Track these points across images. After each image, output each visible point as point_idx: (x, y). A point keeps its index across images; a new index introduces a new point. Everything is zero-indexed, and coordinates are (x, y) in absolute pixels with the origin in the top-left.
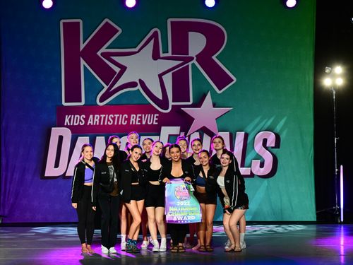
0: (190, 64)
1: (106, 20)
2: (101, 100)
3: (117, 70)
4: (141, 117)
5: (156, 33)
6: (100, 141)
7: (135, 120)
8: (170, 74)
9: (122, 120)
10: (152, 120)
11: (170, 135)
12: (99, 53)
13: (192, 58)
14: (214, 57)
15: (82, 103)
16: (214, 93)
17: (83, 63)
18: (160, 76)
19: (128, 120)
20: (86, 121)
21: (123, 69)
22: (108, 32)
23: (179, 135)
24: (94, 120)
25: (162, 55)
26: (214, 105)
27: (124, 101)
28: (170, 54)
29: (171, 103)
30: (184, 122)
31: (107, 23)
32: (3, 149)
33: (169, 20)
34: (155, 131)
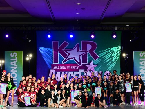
0: (87, 53)
1: (65, 41)
2: (63, 63)
3: (68, 54)
4: (74, 67)
5: (78, 44)
6: (63, 73)
7: (72, 68)
8: (82, 56)
9: (69, 68)
10: (77, 68)
11: (82, 72)
12: (63, 50)
13: (88, 51)
14: (94, 51)
15: (58, 63)
18: (79, 56)
19: (71, 68)
20: (59, 68)
22: (65, 44)
23: (84, 72)
24: (61, 68)
25: (80, 50)
26: (94, 64)
27: (70, 63)
28: (82, 50)
29: (82, 63)
31: (65, 42)
33: (82, 41)
34: (78, 71)
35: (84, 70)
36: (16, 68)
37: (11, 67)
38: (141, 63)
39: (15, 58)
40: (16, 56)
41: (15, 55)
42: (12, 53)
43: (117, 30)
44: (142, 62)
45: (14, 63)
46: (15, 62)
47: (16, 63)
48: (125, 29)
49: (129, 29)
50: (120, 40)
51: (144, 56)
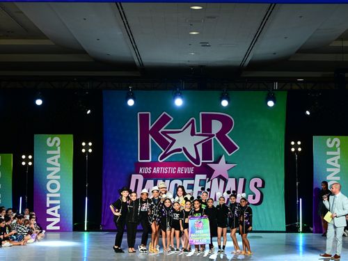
0: (213, 138)
1: (164, 113)
2: (161, 159)
3: (170, 141)
5: (193, 120)
7: (180, 170)
8: (201, 144)
9: (172, 170)
12: (160, 132)
13: (214, 135)
14: (226, 135)
15: (150, 160)
16: (226, 155)
17: (150, 137)
18: (195, 145)
19: (176, 170)
21: (174, 141)
22: (165, 119)
24: (156, 170)
25: (196, 133)
27: (174, 160)
28: (201, 133)
29: (201, 161)
30: (209, 172)
32: (103, 187)
33: (201, 113)
34: (192, 177)
35: (205, 176)
36: (58, 170)
37: (48, 169)
38: (329, 161)
39: (57, 150)
40: (58, 144)
41: (56, 142)
42: (49, 139)
43: (278, 90)
44: (332, 159)
45: (54, 161)
46: (56, 158)
47: (59, 159)
48: (295, 87)
49: (303, 87)
50: (283, 111)
51: (338, 145)
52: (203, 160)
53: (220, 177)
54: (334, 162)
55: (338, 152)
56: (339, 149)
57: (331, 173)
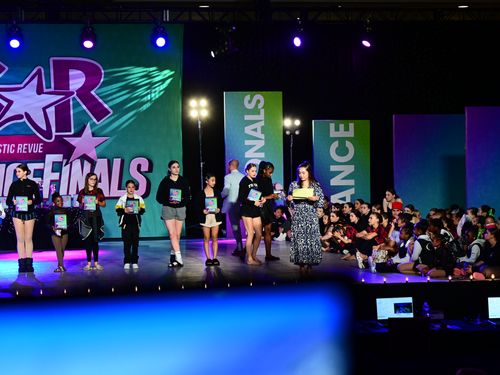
0: (71, 98)
3: (5, 104)
4: (27, 146)
5: (39, 70)
7: (21, 148)
8: (53, 109)
9: (9, 149)
10: (38, 149)
11: (54, 163)
13: (73, 93)
14: (93, 92)
16: (93, 124)
18: (44, 109)
19: (16, 148)
21: (10, 103)
23: (62, 163)
25: (45, 90)
26: (94, 135)
27: (11, 132)
28: (52, 89)
29: (54, 133)
33: (52, 59)
34: (41, 158)
35: (61, 156)
38: (248, 130)
43: (170, 22)
44: (253, 126)
48: (196, 17)
49: (208, 18)
50: (178, 55)
51: (261, 105)
52: (57, 131)
53: (84, 158)
54: (255, 130)
55: (262, 116)
56: (262, 111)
57: (251, 147)
